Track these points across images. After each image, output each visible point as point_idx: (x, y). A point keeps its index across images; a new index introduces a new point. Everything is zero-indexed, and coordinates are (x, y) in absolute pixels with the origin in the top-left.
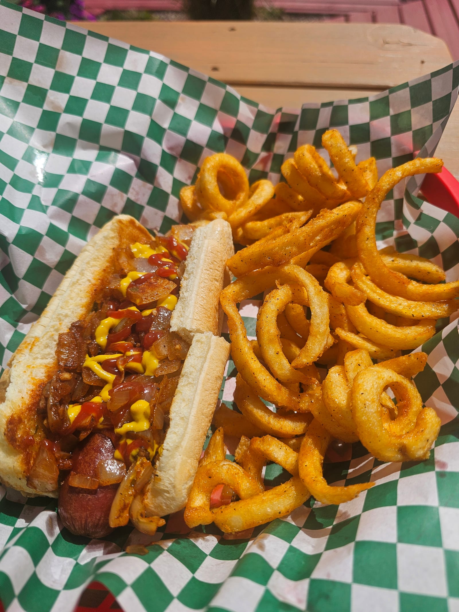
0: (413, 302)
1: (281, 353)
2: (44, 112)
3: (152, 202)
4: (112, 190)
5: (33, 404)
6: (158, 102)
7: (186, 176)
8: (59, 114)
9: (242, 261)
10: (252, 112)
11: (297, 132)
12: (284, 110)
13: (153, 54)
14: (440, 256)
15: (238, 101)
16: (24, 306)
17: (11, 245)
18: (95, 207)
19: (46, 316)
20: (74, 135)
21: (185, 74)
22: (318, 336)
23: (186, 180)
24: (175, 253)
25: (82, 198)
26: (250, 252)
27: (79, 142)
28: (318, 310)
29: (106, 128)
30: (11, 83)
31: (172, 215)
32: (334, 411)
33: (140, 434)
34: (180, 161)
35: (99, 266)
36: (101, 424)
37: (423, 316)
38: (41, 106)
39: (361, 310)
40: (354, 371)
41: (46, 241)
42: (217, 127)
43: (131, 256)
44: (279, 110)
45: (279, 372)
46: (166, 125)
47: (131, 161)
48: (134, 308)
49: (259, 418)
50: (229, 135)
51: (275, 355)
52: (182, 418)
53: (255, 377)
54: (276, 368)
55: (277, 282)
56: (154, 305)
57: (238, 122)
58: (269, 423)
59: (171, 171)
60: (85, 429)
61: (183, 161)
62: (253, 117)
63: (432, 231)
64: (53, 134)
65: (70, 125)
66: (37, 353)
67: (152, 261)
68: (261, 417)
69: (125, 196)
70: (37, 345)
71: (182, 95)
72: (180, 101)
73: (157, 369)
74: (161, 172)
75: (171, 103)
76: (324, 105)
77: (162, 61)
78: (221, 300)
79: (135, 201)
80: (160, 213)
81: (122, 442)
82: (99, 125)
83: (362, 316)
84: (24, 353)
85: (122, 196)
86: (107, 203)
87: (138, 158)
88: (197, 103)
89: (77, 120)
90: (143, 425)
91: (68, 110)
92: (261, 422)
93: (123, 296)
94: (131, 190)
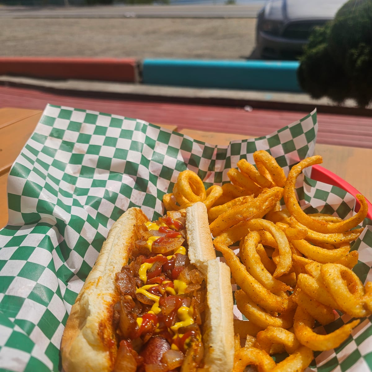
0: (332, 234)
1: (265, 269)
2: (73, 154)
3: (145, 203)
4: (121, 196)
5: (110, 317)
6: (145, 145)
7: (164, 188)
8: (83, 155)
9: (223, 221)
10: (201, 147)
11: (229, 158)
12: (218, 147)
13: (138, 121)
14: (335, 213)
15: (192, 142)
16: (73, 270)
17: (68, 225)
18: (112, 206)
19: (101, 265)
20: (94, 166)
21: (158, 131)
22: (286, 255)
23: (164, 190)
24: (173, 226)
25: (104, 201)
26: (228, 214)
27: (97, 170)
28: (281, 240)
29: (115, 161)
30: (51, 139)
31: (159, 211)
32: (314, 292)
33: (189, 327)
34: (160, 179)
35: (127, 235)
36: (158, 328)
37: (341, 240)
38: (71, 152)
39: (304, 243)
40: (316, 270)
41: (87, 225)
42: (180, 158)
43: (146, 230)
44: (216, 146)
45: (266, 282)
46: (150, 158)
47: (132, 179)
48: (161, 255)
49: (259, 316)
50: (187, 163)
51: (261, 272)
52: (217, 309)
53: (253, 286)
54: (264, 279)
55: (249, 230)
56: (172, 253)
57: (192, 154)
58: (266, 319)
59: (155, 184)
60: (148, 331)
61: (162, 178)
62: (202, 151)
63: (325, 200)
64: (80, 166)
65: (91, 160)
66: (102, 287)
67: (161, 231)
68: (260, 315)
69: (129, 200)
70: (101, 282)
71: (157, 142)
72: (156, 145)
73: (187, 288)
74: (150, 185)
75: (152, 146)
76: (243, 141)
77: (144, 124)
78: (215, 244)
79: (134, 203)
80: (152, 210)
81: (175, 337)
82: (110, 159)
83: (306, 245)
84: (91, 288)
85: (127, 201)
86: (118, 204)
87: (135, 177)
88: (167, 146)
89: (96, 157)
90: (190, 321)
91: (89, 152)
92: (261, 319)
93: (149, 251)
94: (132, 196)
